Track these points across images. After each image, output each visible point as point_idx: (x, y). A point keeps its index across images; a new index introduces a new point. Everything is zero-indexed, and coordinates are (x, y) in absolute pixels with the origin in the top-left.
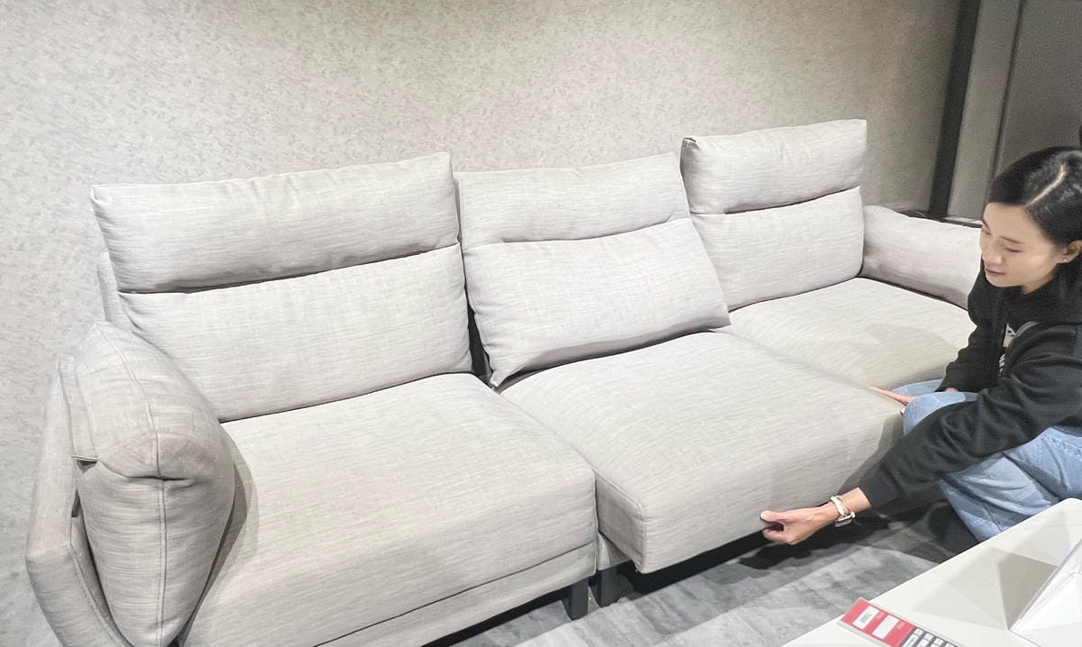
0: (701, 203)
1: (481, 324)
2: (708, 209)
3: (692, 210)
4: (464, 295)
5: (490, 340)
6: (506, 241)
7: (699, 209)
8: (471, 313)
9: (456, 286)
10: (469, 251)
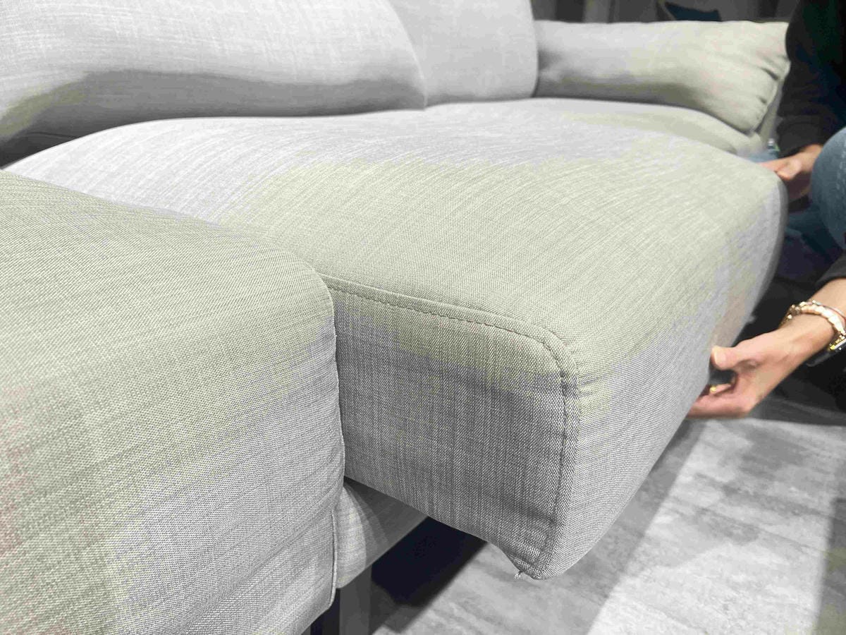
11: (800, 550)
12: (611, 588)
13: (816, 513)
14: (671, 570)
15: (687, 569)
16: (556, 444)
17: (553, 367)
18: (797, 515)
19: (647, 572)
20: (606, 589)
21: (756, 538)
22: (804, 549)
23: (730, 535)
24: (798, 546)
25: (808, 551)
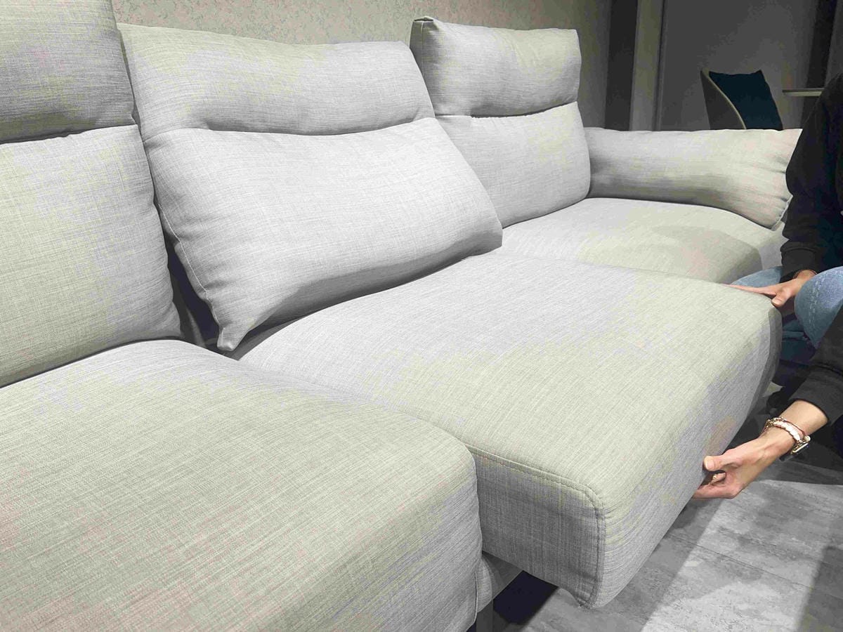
0: (444, 101)
1: (190, 254)
2: (454, 108)
3: (438, 112)
4: (155, 212)
5: (211, 278)
6: (214, 126)
7: (443, 109)
8: (170, 241)
9: (141, 192)
10: (156, 138)
11: (792, 586)
12: (651, 613)
13: (809, 558)
14: (693, 601)
15: (705, 600)
16: (595, 542)
17: (591, 506)
18: (795, 559)
19: (676, 602)
20: (648, 614)
21: (760, 577)
22: (794, 585)
23: (740, 575)
24: (790, 583)
25: (798, 587)
